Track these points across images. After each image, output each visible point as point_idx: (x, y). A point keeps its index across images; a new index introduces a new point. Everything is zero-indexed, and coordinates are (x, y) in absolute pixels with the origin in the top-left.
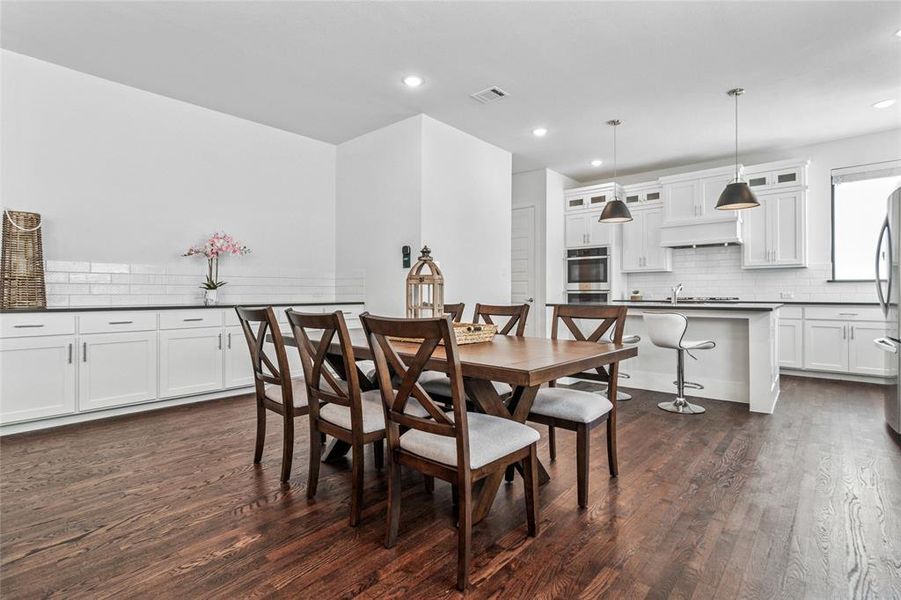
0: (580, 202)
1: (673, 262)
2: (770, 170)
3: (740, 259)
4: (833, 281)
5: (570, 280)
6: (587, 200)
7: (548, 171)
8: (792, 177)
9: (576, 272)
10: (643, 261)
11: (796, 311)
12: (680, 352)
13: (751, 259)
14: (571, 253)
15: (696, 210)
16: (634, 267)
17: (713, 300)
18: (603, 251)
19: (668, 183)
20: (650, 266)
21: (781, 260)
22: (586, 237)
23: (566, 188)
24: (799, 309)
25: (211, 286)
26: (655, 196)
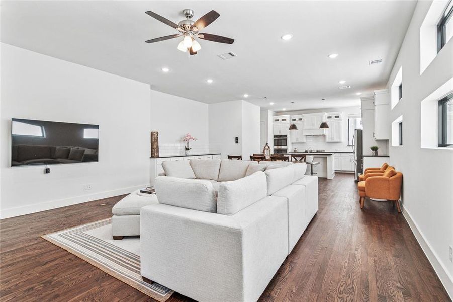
0: (278, 120)
1: (306, 140)
2: (333, 115)
3: (325, 139)
4: (349, 146)
5: (275, 145)
6: (280, 120)
7: (269, 111)
8: (338, 117)
9: (278, 143)
10: (297, 139)
11: (339, 154)
12: (312, 164)
13: (328, 140)
14: (275, 137)
15: (313, 125)
16: (294, 141)
17: (318, 152)
18: (286, 136)
19: (305, 117)
20: (299, 141)
21: (336, 140)
22: (280, 132)
23: (273, 115)
24: (340, 154)
25: (187, 149)
26: (301, 119)
